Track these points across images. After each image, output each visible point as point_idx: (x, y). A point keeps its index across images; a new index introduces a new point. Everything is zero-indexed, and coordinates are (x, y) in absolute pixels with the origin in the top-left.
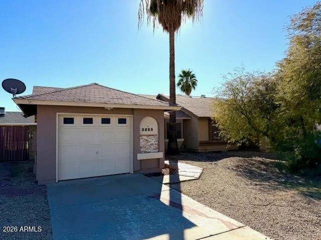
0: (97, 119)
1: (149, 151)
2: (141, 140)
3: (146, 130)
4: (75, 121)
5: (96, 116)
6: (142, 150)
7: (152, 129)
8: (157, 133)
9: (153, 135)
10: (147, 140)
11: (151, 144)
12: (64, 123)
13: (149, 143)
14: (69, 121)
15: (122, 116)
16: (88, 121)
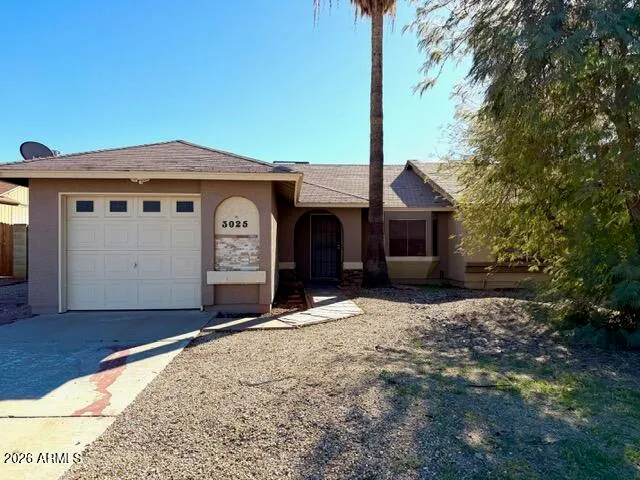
0: (135, 202)
1: (239, 267)
2: (220, 246)
3: (232, 224)
4: (95, 206)
5: (133, 196)
6: (221, 264)
7: (245, 224)
8: (257, 233)
9: (247, 237)
10: (232, 246)
11: (242, 254)
12: (78, 210)
13: (238, 252)
14: (86, 207)
15: (185, 197)
16: (118, 207)
